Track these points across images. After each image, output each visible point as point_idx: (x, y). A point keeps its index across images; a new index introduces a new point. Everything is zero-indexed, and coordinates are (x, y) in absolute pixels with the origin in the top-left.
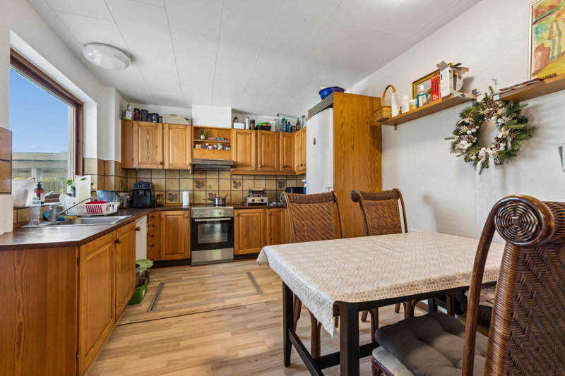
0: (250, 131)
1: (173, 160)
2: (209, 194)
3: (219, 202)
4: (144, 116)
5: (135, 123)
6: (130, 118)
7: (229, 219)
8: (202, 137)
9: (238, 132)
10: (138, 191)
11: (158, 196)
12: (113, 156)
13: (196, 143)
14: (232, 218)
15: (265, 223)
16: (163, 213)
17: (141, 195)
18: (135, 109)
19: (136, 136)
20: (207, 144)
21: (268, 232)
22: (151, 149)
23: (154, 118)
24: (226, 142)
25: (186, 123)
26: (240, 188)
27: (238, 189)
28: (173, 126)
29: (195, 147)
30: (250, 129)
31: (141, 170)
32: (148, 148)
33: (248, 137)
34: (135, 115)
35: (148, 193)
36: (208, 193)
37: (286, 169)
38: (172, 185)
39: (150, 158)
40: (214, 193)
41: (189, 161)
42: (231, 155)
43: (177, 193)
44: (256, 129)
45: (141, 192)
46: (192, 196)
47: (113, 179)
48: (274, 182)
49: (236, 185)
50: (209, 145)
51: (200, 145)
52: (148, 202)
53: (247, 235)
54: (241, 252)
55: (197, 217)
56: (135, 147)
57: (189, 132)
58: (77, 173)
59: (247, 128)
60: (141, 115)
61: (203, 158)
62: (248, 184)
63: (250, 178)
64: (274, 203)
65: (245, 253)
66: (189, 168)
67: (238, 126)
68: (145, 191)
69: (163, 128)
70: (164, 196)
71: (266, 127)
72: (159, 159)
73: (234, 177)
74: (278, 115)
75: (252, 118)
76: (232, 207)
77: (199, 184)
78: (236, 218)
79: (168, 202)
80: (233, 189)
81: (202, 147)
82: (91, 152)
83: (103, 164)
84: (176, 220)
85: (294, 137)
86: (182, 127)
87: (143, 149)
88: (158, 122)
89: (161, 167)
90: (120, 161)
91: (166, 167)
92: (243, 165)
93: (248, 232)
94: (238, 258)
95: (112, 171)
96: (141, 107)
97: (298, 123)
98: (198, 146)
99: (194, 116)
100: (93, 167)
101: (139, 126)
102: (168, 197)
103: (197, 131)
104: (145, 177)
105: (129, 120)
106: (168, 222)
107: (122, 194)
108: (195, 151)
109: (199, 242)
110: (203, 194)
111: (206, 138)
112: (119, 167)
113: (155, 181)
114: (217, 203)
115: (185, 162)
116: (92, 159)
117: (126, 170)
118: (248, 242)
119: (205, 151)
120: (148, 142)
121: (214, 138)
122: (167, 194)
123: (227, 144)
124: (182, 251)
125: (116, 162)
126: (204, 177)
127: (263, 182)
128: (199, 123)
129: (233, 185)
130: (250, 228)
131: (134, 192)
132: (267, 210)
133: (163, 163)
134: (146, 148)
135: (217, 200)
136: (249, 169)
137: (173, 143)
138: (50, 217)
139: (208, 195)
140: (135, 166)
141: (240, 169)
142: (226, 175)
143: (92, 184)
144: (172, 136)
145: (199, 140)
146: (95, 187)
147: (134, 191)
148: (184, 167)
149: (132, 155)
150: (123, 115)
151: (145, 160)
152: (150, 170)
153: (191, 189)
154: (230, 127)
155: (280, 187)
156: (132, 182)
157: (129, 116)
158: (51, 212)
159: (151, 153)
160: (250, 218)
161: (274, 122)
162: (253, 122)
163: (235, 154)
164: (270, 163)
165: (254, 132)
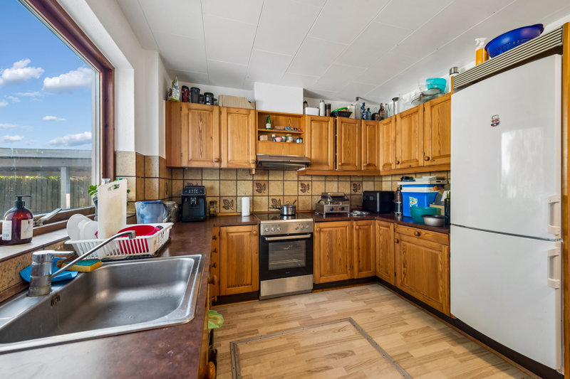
0: (326, 119)
1: (233, 156)
2: (273, 200)
3: (288, 211)
4: (195, 98)
5: (184, 105)
6: (178, 98)
7: (309, 236)
8: (268, 126)
9: (313, 119)
10: (189, 198)
11: (212, 203)
12: (156, 150)
13: (261, 133)
14: (312, 234)
15: (351, 241)
16: (224, 229)
17: (193, 203)
18: (184, 87)
19: (186, 124)
20: (273, 135)
21: (355, 252)
22: (204, 141)
23: (208, 99)
24: (297, 132)
25: (249, 106)
26: (309, 192)
27: (306, 193)
28: (232, 110)
29: (259, 139)
30: (326, 115)
31: (190, 169)
32: (201, 139)
33: (324, 125)
34: (183, 94)
35: (201, 200)
36: (271, 198)
37: (370, 168)
38: (228, 189)
39: (204, 153)
40: (278, 199)
41: (252, 158)
42: (303, 150)
43: (234, 199)
44: (333, 115)
45: (193, 200)
46: (253, 203)
47: (156, 182)
48: (348, 185)
49: (305, 188)
50: (276, 137)
51: (266, 136)
52: (202, 212)
53: (331, 256)
54: (323, 280)
55: (268, 234)
56: (184, 139)
57: (252, 119)
58: (105, 175)
59: (322, 113)
60: (191, 95)
61: (269, 154)
62: (318, 188)
63: (321, 179)
64: (358, 212)
65: (328, 281)
66: (253, 166)
67: (310, 111)
68: (198, 198)
69: (220, 113)
70: (218, 203)
71: (345, 113)
72: (215, 155)
73: (302, 178)
74: (357, 99)
75: (327, 102)
76: (311, 220)
77: (260, 187)
78: (316, 234)
79: (223, 210)
80: (301, 193)
81: (268, 139)
82: (126, 143)
83: (142, 161)
84: (240, 239)
85: (378, 127)
86: (245, 112)
87: (194, 142)
88: (213, 104)
89: (217, 165)
90: (165, 157)
91: (224, 165)
92: (318, 163)
93: (331, 252)
94: (318, 287)
95: (155, 170)
96: (190, 85)
97: (382, 109)
98: (262, 138)
99: (257, 97)
100: (128, 166)
101: (189, 109)
102: (222, 204)
103: (263, 117)
104: (193, 179)
105: (176, 101)
106: (229, 240)
107: (168, 203)
108: (260, 144)
109: (270, 268)
110: (265, 199)
111: (273, 127)
112: (164, 165)
113: (206, 184)
114: (285, 213)
115: (248, 160)
116: (128, 152)
117: (172, 170)
118: (331, 266)
119: (272, 144)
120: (200, 132)
121: (282, 128)
122: (222, 201)
123: (298, 135)
124: (249, 282)
125: (160, 157)
126: (266, 178)
127: (335, 184)
128: (264, 107)
129: (300, 188)
130: (334, 248)
131: (183, 200)
132: (355, 223)
133: (219, 161)
134: (197, 140)
135: (285, 209)
136: (325, 168)
137: (233, 133)
138: (37, 284)
139: (271, 202)
140: (184, 164)
141: (315, 168)
142: (292, 176)
143: (128, 191)
144: (231, 123)
145: (264, 130)
146: (133, 195)
147: (183, 198)
148: (246, 166)
149: (180, 148)
150: (167, 95)
151: (197, 156)
152: (201, 170)
153: (251, 194)
154: (302, 113)
155: (355, 191)
156: (178, 186)
157: (177, 95)
158: (38, 271)
159: (204, 146)
160: (334, 234)
161: (353, 107)
162: (330, 106)
163: (309, 148)
164: (351, 161)
165: (331, 119)
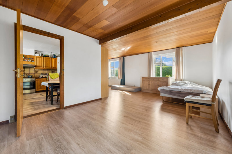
2: (26, 74)
7: (34, 81)
8: (23, 58)
9: (37, 57)
26: (38, 73)
33: (41, 58)
37: (54, 68)
42: (34, 63)
44: (44, 56)
48: (50, 71)
49: (36, 72)
50: (26, 60)
54: (38, 90)
59: (40, 56)
62: (41, 72)
63: (42, 70)
65: (40, 90)
67: (37, 55)
71: (47, 56)
73: (36, 70)
74: (52, 53)
76: (35, 78)
78: (36, 81)
80: (35, 73)
92: (39, 66)
94: (37, 92)
121: (28, 58)
123: (33, 60)
127: (46, 71)
129: (35, 72)
135: (29, 76)
136: (41, 67)
142: (33, 69)
154: (34, 55)
160: (41, 81)
161: (50, 55)
162: (43, 54)
163: (36, 63)
164: (49, 66)
165: (43, 57)
